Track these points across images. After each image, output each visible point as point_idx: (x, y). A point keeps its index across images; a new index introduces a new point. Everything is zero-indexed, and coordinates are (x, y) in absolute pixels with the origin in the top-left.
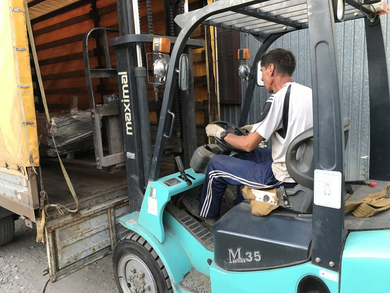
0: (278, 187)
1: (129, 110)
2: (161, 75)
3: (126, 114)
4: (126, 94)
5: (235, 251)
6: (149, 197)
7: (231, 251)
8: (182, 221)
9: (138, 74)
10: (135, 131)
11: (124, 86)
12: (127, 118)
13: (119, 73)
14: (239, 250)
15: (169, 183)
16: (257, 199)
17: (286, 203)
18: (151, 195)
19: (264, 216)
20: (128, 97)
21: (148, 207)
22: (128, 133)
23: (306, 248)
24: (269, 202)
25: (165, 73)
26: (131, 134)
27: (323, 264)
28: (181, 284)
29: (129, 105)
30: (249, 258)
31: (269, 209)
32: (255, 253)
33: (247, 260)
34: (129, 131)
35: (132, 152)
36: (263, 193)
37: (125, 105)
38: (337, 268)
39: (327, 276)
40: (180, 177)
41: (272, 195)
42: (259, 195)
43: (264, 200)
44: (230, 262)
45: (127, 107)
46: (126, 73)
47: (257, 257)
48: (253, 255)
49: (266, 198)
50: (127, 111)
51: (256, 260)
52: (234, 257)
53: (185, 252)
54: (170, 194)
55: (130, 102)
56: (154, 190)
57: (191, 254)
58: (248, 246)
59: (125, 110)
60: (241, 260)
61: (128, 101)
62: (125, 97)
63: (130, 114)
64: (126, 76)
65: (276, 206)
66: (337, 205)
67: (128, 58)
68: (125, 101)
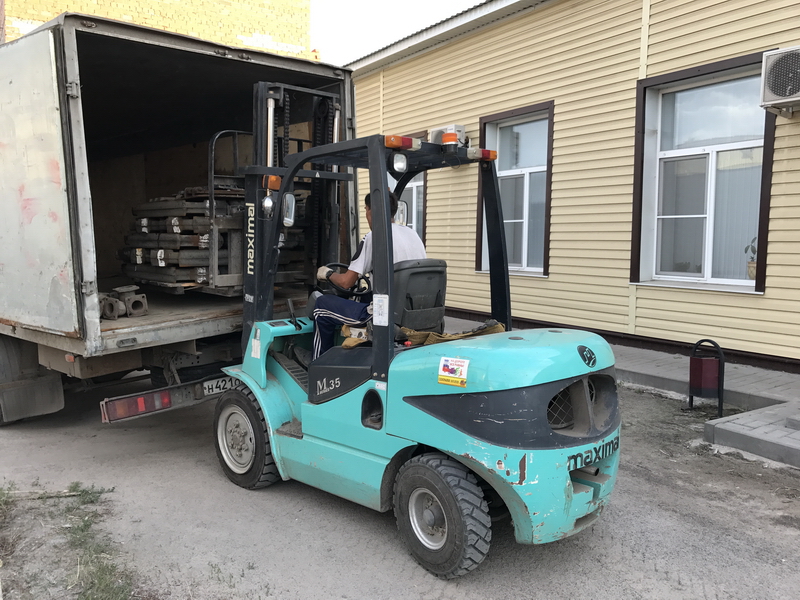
1: (253, 247)
3: (250, 250)
5: (322, 381)
6: (253, 339)
7: (318, 383)
10: (256, 270)
11: (250, 219)
12: (249, 255)
13: (247, 204)
14: (325, 380)
15: (274, 324)
16: (352, 336)
18: (255, 337)
19: (351, 348)
20: (252, 231)
21: (252, 350)
22: (249, 272)
23: (370, 368)
24: (361, 337)
25: (273, 210)
26: (252, 273)
28: (277, 430)
29: (253, 240)
30: (332, 386)
31: (357, 342)
32: (336, 379)
33: (331, 388)
34: (251, 270)
35: (251, 295)
36: (358, 330)
37: (249, 240)
39: (380, 387)
40: (290, 322)
41: (364, 332)
42: (355, 332)
43: (358, 335)
44: (318, 394)
45: (251, 243)
46: (253, 205)
47: (338, 384)
48: (334, 382)
49: (360, 334)
51: (337, 386)
53: (288, 402)
55: (255, 237)
56: (259, 331)
57: (294, 404)
59: (249, 246)
60: (326, 390)
61: (253, 236)
62: (250, 231)
63: (252, 251)
64: (253, 209)
65: (365, 340)
66: (386, 324)
67: (257, 189)
68: (249, 235)
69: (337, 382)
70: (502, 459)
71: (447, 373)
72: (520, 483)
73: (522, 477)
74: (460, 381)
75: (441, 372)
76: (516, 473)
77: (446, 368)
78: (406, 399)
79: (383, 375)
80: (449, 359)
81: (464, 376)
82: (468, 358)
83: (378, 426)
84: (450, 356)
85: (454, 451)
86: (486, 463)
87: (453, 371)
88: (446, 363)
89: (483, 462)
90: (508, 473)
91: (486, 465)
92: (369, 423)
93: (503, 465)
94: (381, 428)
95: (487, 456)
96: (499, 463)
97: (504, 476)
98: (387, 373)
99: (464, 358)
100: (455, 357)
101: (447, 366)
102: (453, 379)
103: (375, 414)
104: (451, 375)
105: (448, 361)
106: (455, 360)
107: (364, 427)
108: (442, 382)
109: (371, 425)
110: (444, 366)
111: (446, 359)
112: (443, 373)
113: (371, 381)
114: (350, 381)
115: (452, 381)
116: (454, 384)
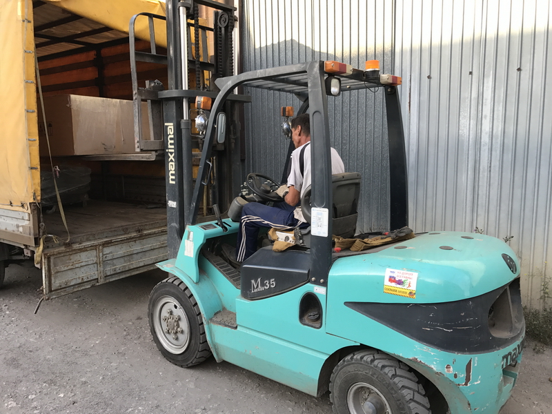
1: (173, 160)
2: (201, 128)
3: (170, 163)
4: (171, 144)
5: (256, 281)
6: (186, 240)
7: (253, 281)
8: (218, 265)
9: (183, 126)
10: (177, 180)
11: (169, 137)
12: (170, 167)
13: (166, 124)
14: (259, 280)
15: (205, 228)
16: (279, 240)
17: (301, 241)
18: (188, 238)
19: (282, 252)
20: (173, 147)
21: (185, 250)
22: (171, 182)
23: (306, 272)
24: (289, 242)
25: (205, 127)
26: (174, 182)
27: (317, 283)
28: (211, 319)
29: (173, 155)
30: (267, 286)
31: (286, 246)
33: (266, 288)
34: (172, 180)
35: (174, 201)
36: (285, 234)
37: (169, 154)
38: (325, 284)
39: (319, 291)
40: (217, 224)
41: (291, 235)
42: (281, 236)
43: (285, 240)
44: (252, 291)
45: (171, 157)
46: (172, 124)
48: (269, 283)
49: (287, 238)
50: (172, 161)
51: (272, 286)
52: (255, 287)
53: (217, 293)
54: (205, 236)
55: (175, 152)
56: (192, 233)
57: (223, 295)
58: (266, 275)
59: (170, 160)
60: (261, 289)
61: (173, 151)
62: (170, 146)
63: (173, 164)
64: (172, 127)
65: (293, 244)
66: (326, 235)
67: (175, 110)
68: (170, 150)
69: (272, 283)
70: (451, 364)
71: (393, 284)
72: (466, 384)
73: (468, 379)
74: (408, 292)
75: (387, 282)
76: (463, 376)
77: (392, 279)
78: (346, 304)
79: (322, 280)
80: (396, 271)
81: (413, 288)
82: (416, 271)
83: (318, 325)
84: (395, 268)
85: (401, 355)
86: (435, 367)
87: (400, 282)
88: (392, 275)
89: (432, 367)
90: (456, 376)
91: (435, 369)
92: (307, 322)
93: (451, 369)
94: (320, 327)
95: (436, 361)
96: (448, 367)
97: (452, 379)
98: (326, 277)
99: (411, 270)
100: (403, 269)
101: (393, 277)
102: (400, 290)
103: (312, 314)
104: (398, 286)
105: (394, 272)
106: (402, 271)
107: (302, 325)
108: (388, 291)
109: (310, 324)
110: (390, 277)
111: (392, 270)
112: (389, 284)
113: (309, 284)
114: (285, 283)
115: (399, 292)
116: (401, 294)
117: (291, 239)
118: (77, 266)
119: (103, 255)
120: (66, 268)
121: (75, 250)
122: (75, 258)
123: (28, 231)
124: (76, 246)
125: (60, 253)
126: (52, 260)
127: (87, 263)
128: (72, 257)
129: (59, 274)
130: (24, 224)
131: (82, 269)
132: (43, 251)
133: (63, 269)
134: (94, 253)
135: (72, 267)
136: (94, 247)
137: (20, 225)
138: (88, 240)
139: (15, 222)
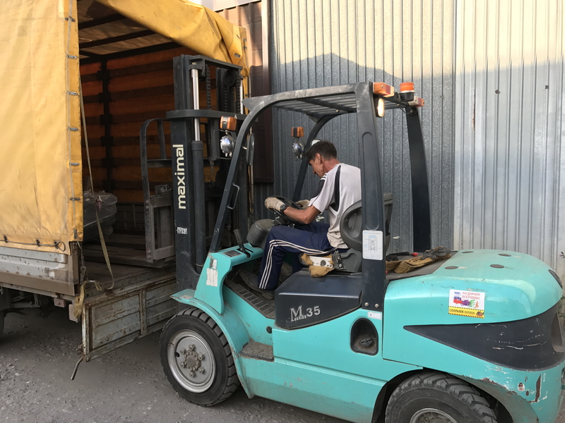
0: (333, 252)
2: (227, 150)
3: (180, 187)
4: (180, 167)
5: (296, 310)
6: (208, 269)
7: (292, 310)
9: (195, 148)
10: (188, 205)
11: (179, 159)
12: (180, 192)
13: (174, 146)
14: (300, 308)
16: (315, 264)
17: (340, 265)
18: (211, 266)
20: (183, 170)
21: (206, 279)
22: (180, 207)
23: (357, 297)
24: (326, 266)
25: (231, 149)
26: (184, 208)
27: (371, 308)
29: (184, 178)
30: (310, 314)
32: (315, 308)
33: (308, 315)
34: (182, 205)
35: (184, 227)
36: (321, 259)
37: (179, 178)
38: (381, 309)
39: (374, 316)
40: (239, 250)
41: (328, 260)
42: (316, 261)
43: (321, 265)
44: (292, 320)
45: (181, 181)
46: (182, 146)
47: (317, 312)
48: (313, 311)
49: (323, 263)
50: (181, 184)
51: (316, 314)
52: (296, 315)
53: (243, 324)
54: (232, 263)
55: (185, 175)
56: (215, 261)
58: (309, 303)
59: (179, 183)
60: (302, 317)
61: (183, 174)
62: (179, 169)
63: (184, 188)
64: (182, 149)
65: (332, 268)
66: (380, 258)
67: (185, 131)
68: (179, 174)
70: (523, 382)
71: (459, 305)
72: (536, 401)
73: (538, 395)
74: (476, 312)
75: (452, 303)
76: (533, 393)
77: (457, 300)
78: (406, 328)
79: (377, 305)
80: (461, 292)
81: (482, 308)
82: (482, 291)
83: (371, 351)
84: (460, 289)
85: (471, 376)
86: (507, 387)
88: (457, 296)
89: (505, 386)
90: (527, 393)
92: (359, 349)
93: (524, 387)
94: (376, 353)
95: (509, 380)
96: (520, 385)
97: (524, 396)
98: (381, 301)
99: (477, 290)
100: (468, 289)
101: (458, 298)
102: (467, 310)
103: (364, 340)
104: (464, 306)
105: (459, 293)
106: (467, 292)
107: (354, 353)
108: (454, 313)
109: (364, 350)
110: (455, 298)
111: (457, 291)
112: (455, 305)
113: (360, 310)
114: (332, 310)
115: (466, 312)
116: (468, 314)
117: (328, 263)
118: (119, 316)
119: (146, 301)
120: (108, 320)
121: (117, 297)
122: (117, 306)
123: (63, 276)
124: (118, 292)
125: (101, 303)
126: (93, 312)
127: (129, 312)
128: (113, 306)
129: (100, 327)
130: (57, 268)
131: (124, 320)
132: (84, 301)
133: (105, 321)
134: (136, 299)
135: (114, 318)
136: (136, 292)
137: (51, 268)
138: (130, 284)
139: (43, 266)
